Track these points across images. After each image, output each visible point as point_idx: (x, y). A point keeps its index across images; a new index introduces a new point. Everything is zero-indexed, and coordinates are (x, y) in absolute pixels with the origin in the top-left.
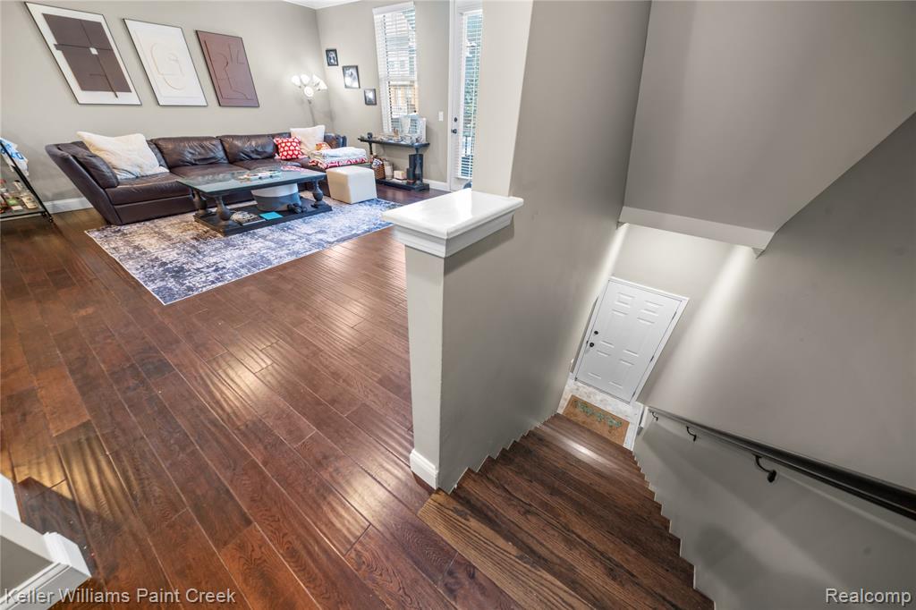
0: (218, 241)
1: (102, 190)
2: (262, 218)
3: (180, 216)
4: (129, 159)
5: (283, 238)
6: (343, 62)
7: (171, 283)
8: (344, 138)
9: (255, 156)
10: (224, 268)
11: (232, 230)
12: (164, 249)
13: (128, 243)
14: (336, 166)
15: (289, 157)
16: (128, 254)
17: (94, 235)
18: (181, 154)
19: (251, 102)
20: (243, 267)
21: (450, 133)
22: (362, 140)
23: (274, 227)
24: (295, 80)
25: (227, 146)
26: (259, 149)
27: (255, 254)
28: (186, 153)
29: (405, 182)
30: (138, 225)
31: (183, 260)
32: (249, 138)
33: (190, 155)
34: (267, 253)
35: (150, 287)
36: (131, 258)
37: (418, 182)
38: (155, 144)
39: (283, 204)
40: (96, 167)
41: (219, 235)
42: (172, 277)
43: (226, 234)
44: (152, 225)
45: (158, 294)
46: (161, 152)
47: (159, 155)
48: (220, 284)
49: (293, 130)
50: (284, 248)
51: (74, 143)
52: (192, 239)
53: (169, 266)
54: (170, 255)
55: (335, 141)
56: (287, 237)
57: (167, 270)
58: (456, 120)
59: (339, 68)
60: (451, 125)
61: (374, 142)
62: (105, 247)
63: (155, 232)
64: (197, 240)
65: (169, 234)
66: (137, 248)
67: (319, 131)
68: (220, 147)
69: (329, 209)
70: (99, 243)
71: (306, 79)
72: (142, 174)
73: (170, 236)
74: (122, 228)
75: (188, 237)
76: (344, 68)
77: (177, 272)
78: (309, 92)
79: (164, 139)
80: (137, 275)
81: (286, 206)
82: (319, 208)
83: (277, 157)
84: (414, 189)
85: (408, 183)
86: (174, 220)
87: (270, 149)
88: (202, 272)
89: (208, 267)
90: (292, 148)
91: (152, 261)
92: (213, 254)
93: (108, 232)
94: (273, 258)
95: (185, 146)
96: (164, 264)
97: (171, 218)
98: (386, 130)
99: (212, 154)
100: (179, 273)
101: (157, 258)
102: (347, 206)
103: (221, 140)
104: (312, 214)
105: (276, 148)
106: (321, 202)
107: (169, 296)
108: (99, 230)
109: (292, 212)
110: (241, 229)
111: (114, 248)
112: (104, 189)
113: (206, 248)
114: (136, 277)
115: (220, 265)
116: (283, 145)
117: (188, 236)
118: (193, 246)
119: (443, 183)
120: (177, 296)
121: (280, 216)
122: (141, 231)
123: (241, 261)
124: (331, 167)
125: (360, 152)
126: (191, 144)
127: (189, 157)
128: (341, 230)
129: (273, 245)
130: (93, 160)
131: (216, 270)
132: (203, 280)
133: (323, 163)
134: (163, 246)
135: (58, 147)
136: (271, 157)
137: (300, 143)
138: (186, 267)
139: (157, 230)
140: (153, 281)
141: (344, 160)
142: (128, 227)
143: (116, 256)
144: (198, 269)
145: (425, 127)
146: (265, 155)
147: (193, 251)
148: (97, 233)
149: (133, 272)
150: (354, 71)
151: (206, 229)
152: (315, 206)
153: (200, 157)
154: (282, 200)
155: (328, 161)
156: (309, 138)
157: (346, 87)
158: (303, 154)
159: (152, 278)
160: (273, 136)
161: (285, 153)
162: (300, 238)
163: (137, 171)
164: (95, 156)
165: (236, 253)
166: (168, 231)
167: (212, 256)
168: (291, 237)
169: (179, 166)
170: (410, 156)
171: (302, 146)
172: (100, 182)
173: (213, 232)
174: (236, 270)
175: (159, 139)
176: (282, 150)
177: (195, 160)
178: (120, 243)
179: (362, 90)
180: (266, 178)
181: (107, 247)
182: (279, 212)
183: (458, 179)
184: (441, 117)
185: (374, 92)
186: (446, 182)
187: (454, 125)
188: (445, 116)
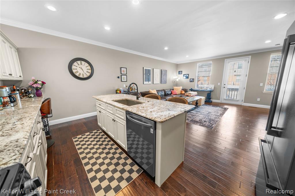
6: (183, 73)
15: (174, 94)
19: (166, 83)
21: (222, 88)
22: (190, 90)
32: (167, 90)
37: (210, 100)
59: (182, 75)
67: (180, 88)
71: (176, 77)
76: (184, 75)
78: (177, 80)
90: (174, 92)
98: (196, 88)
102: (200, 106)
125: (195, 93)
128: (214, 112)
145: (214, 86)
150: (187, 75)
157: (184, 78)
160: (171, 89)
170: (208, 94)
179: (189, 79)
183: (225, 99)
184: (219, 84)
185: (194, 79)
186: (220, 100)
187: (224, 86)
188: (221, 84)
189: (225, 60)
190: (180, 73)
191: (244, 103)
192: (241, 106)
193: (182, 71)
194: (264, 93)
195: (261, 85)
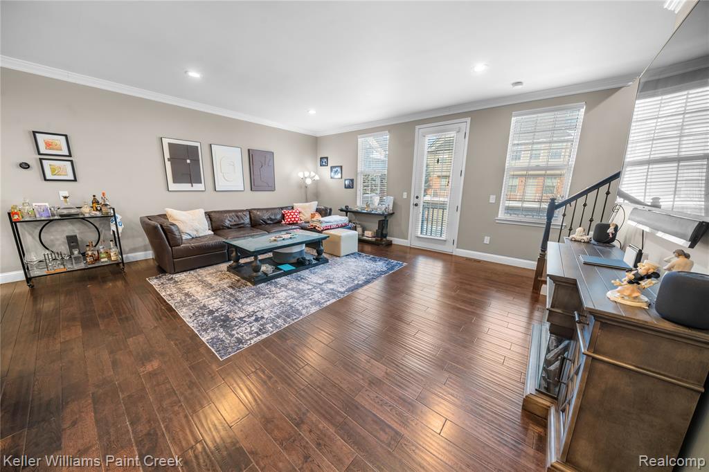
0: (249, 290)
1: (170, 248)
2: (281, 270)
3: (215, 266)
4: (192, 226)
5: (300, 287)
6: (330, 164)
7: (222, 334)
8: (331, 210)
9: (269, 222)
10: (262, 318)
11: (259, 281)
12: (209, 297)
13: (180, 290)
14: (328, 229)
15: (291, 222)
16: (181, 301)
17: (154, 282)
18: (223, 221)
19: (272, 188)
20: (278, 317)
21: (412, 206)
22: (342, 210)
23: (289, 277)
24: (301, 175)
25: (252, 216)
26: (273, 217)
27: (284, 304)
28: (227, 221)
29: (374, 239)
30: (185, 274)
31: (226, 308)
32: (267, 210)
33: (228, 222)
34: (293, 302)
35: (205, 338)
36: (185, 306)
37: (384, 239)
38: (209, 215)
39: (294, 257)
40: (172, 232)
41: (249, 284)
42: (222, 326)
43: (255, 283)
44: (195, 274)
45: (213, 347)
46: (211, 220)
47: (209, 222)
48: (264, 336)
49: (296, 205)
50: (306, 297)
51: (159, 216)
52: (230, 287)
53: (216, 314)
54: (214, 303)
55: (325, 212)
56: (303, 286)
57: (215, 319)
58: (417, 197)
59: (329, 168)
60: (413, 201)
61: (350, 212)
62: (163, 294)
63: (199, 281)
64: (234, 289)
65: (210, 282)
66: (187, 295)
67: (314, 205)
68: (248, 216)
69: (326, 261)
70: (157, 290)
71: (307, 174)
72: (197, 236)
73: (211, 284)
74: (174, 276)
75: (225, 286)
76: (332, 168)
77: (224, 321)
78: (309, 182)
79: (215, 212)
80: (192, 324)
81: (296, 259)
82: (320, 260)
83: (283, 222)
84: (382, 244)
85: (376, 240)
86: (211, 269)
87: (279, 217)
88: (245, 322)
89: (249, 316)
90: (294, 216)
91: (201, 308)
92: (249, 302)
93: (164, 279)
94: (301, 308)
95: (226, 217)
96: (211, 312)
97: (209, 268)
98: (358, 204)
99: (242, 221)
100: (225, 322)
101: (204, 306)
102: (338, 258)
103: (250, 211)
104: (315, 265)
105: (283, 216)
106: (322, 256)
107: (223, 349)
108: (157, 278)
109: (301, 264)
110: (267, 279)
111: (170, 295)
112: (171, 247)
113: (243, 297)
114: (191, 325)
115: (259, 315)
116: (289, 214)
117: (225, 284)
118: (231, 294)
119: (406, 241)
120: (230, 350)
121: (294, 268)
122: (188, 280)
123: (275, 310)
124: (326, 230)
125: (343, 219)
126: (231, 214)
127: (227, 223)
128: (344, 280)
129: (296, 295)
130: (173, 227)
131: (257, 320)
132: (249, 330)
133: (321, 226)
134: (207, 294)
135: (149, 218)
136: (279, 222)
137: (300, 212)
138: (231, 315)
139: (200, 278)
140: (205, 330)
141: (334, 225)
142: (178, 275)
143: (172, 303)
144: (241, 318)
145: (392, 202)
146: (276, 221)
147: (232, 299)
148: (155, 281)
149: (187, 320)
150: (339, 169)
151: (237, 278)
152: (317, 259)
153: (235, 223)
154: (294, 255)
155: (324, 225)
156: (306, 210)
157: (331, 178)
158: (301, 220)
159: (204, 327)
160: (282, 208)
161: (289, 220)
162: (314, 287)
163: (194, 234)
164: (173, 225)
165: (268, 302)
166: (209, 279)
167: (249, 305)
168: (307, 287)
169: (219, 229)
170: (380, 221)
171: (301, 215)
172: (171, 242)
173: (243, 281)
174: (274, 320)
175: (212, 212)
176: (287, 217)
177: (231, 225)
178: (174, 290)
179: (343, 179)
180: (287, 239)
181: (164, 294)
182: (291, 264)
183: (418, 237)
184: (405, 196)
185: (352, 180)
186: (407, 239)
187: (416, 201)
188: (409, 195)
189: (417, 127)
190: (324, 161)
191: (457, 248)
192: (452, 255)
193: (327, 158)
194: (497, 221)
195: (492, 199)
